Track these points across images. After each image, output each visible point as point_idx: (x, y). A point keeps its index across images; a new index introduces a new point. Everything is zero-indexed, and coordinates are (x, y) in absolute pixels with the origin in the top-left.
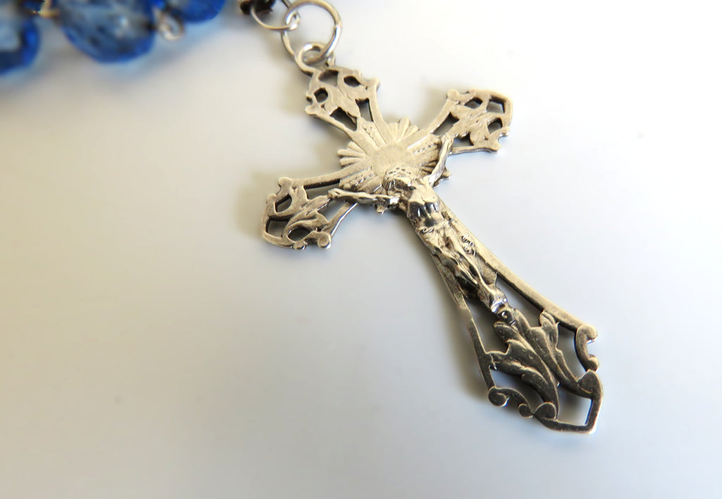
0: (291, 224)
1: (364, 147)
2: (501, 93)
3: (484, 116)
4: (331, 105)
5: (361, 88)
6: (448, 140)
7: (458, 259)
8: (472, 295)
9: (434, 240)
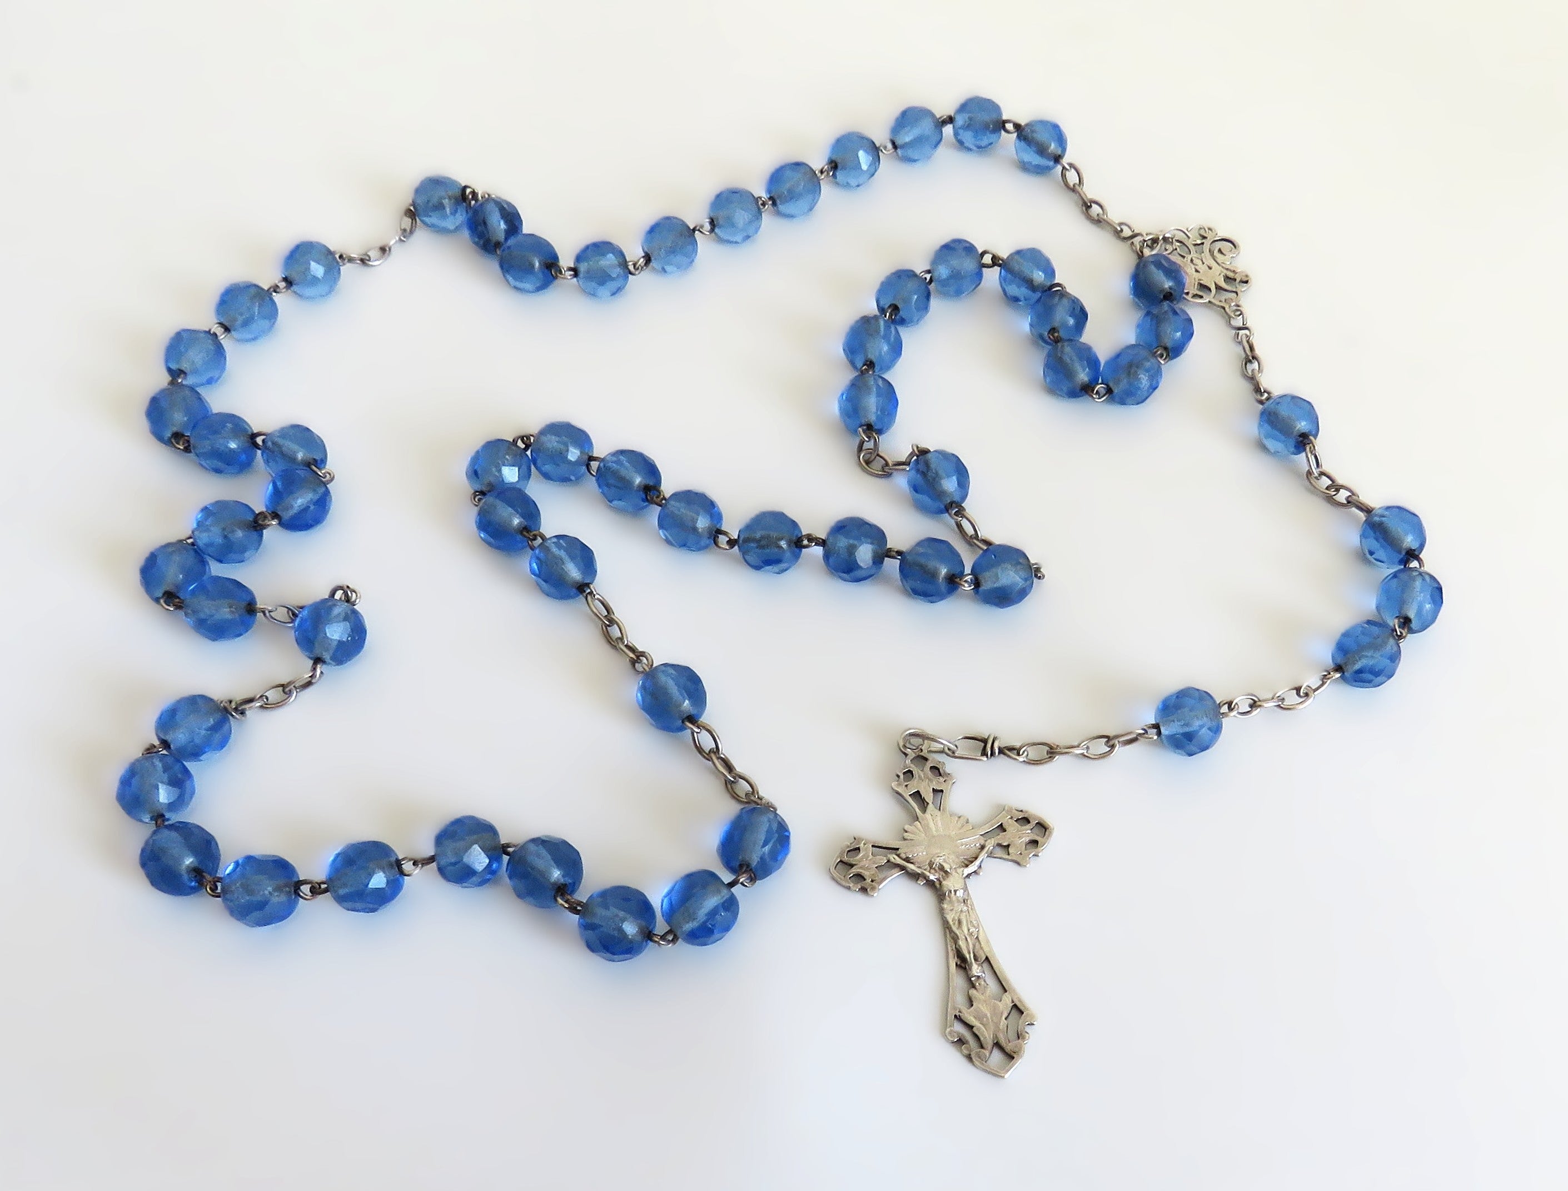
0: (855, 870)
1: (926, 828)
2: (1049, 821)
3: (1027, 833)
4: (914, 786)
5: (942, 779)
6: (990, 845)
7: (961, 937)
8: (963, 964)
9: (950, 917)
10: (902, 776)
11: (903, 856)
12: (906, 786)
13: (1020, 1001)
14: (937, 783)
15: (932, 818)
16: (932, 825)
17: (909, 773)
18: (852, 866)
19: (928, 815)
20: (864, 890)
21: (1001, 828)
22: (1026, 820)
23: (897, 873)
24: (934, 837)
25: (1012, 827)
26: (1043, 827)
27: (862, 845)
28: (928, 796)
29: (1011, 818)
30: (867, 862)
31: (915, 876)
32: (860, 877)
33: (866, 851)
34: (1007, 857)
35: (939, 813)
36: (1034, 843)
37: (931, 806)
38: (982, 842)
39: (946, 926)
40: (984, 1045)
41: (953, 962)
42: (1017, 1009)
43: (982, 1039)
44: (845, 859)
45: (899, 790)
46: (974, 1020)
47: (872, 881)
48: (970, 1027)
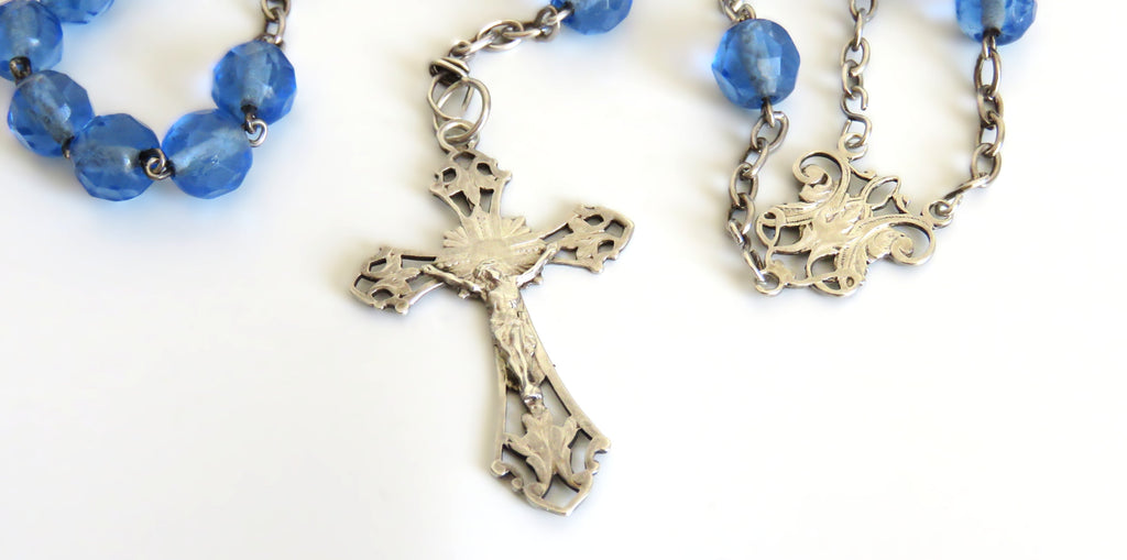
0: (379, 285)
4: (455, 187)
5: (491, 177)
6: (552, 249)
7: (512, 353)
8: (514, 385)
9: (499, 335)
10: (441, 176)
11: (442, 266)
12: (447, 187)
13: (589, 425)
14: (486, 181)
15: (479, 222)
16: (477, 228)
17: (450, 173)
18: (375, 280)
19: (473, 218)
20: (390, 307)
21: (567, 229)
22: (598, 219)
23: (432, 285)
24: (480, 242)
25: (581, 228)
26: (618, 224)
27: (388, 256)
28: (475, 198)
29: (580, 217)
30: (393, 276)
31: (454, 288)
32: (385, 293)
33: (394, 262)
34: (573, 262)
35: (487, 216)
36: (609, 244)
37: (477, 209)
38: (543, 246)
39: (496, 344)
40: (541, 477)
41: (503, 384)
42: (583, 435)
43: (537, 470)
44: (367, 272)
45: (438, 191)
46: (527, 449)
47: (401, 296)
48: (521, 458)
